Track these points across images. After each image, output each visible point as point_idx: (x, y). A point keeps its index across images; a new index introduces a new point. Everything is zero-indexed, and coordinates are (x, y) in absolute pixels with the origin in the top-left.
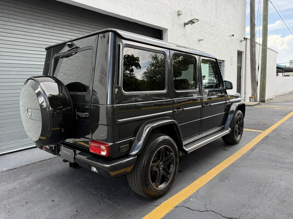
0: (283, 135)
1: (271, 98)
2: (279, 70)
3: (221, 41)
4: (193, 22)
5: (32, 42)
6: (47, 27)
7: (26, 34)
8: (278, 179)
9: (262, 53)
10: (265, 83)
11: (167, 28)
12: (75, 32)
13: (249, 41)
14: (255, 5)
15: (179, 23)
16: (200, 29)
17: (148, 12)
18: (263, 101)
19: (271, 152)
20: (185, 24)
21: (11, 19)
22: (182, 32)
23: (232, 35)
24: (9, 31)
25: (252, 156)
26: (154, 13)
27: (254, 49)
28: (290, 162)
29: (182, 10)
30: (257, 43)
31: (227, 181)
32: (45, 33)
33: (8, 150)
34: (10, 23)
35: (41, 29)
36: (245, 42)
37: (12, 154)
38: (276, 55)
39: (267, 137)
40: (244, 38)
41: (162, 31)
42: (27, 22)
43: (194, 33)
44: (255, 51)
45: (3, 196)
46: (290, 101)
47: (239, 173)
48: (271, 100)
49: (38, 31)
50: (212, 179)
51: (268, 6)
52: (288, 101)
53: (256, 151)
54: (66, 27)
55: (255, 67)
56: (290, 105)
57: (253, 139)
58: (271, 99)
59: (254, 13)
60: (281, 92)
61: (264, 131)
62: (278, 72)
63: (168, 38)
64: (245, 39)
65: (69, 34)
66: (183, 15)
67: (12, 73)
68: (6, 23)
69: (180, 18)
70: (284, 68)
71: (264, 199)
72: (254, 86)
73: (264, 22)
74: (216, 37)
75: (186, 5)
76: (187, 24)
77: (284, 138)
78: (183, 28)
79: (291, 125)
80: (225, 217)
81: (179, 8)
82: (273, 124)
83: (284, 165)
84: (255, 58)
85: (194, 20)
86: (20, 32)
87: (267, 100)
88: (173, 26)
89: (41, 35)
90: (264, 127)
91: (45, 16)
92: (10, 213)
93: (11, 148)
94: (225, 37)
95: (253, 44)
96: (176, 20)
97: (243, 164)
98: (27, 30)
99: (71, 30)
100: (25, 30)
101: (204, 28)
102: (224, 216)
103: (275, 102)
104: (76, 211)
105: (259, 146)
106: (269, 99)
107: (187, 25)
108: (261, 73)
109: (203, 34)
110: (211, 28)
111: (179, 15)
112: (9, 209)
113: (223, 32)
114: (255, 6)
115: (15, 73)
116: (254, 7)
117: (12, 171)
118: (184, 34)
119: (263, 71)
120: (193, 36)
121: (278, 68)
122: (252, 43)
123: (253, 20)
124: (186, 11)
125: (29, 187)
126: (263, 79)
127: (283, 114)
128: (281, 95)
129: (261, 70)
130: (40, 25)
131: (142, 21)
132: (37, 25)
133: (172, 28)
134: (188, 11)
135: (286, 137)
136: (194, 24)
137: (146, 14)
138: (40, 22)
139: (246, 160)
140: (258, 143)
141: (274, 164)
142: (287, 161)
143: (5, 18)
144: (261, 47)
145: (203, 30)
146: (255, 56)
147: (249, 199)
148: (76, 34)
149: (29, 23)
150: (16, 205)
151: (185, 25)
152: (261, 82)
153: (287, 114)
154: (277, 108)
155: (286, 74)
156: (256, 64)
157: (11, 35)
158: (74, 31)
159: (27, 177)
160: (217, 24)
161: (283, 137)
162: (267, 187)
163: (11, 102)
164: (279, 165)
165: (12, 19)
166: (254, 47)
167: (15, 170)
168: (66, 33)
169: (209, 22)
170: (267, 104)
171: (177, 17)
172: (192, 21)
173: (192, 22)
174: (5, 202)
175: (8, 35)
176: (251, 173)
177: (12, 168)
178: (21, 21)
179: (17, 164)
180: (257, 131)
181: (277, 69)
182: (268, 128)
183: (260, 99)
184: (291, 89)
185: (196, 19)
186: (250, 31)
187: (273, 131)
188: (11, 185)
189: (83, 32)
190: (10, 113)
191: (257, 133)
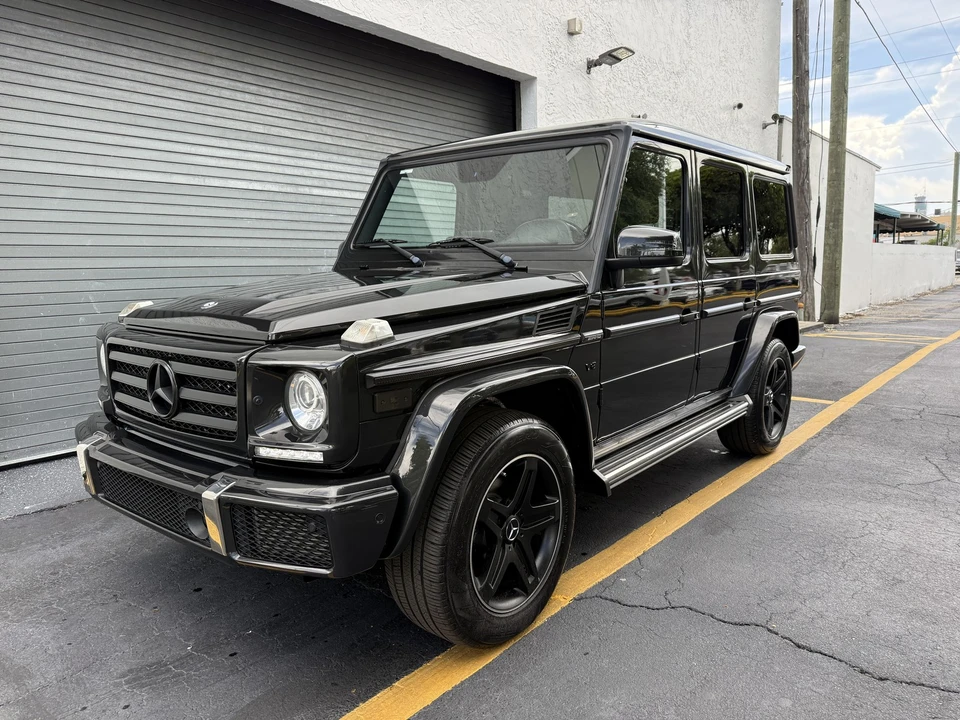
0: (894, 412)
1: (857, 311)
2: (884, 225)
3: (703, 124)
4: (614, 57)
5: (111, 105)
6: (155, 58)
7: (92, 78)
8: (880, 526)
9: (830, 168)
10: (838, 262)
11: (532, 74)
12: (245, 78)
13: (788, 128)
14: (807, 9)
15: (572, 59)
16: (636, 83)
17: (477, 21)
18: (831, 319)
19: (859, 457)
20: (591, 65)
21: (41, 31)
22: (581, 90)
23: (737, 103)
24: (36, 69)
25: (800, 468)
26: (493, 24)
27: (804, 150)
28: (917, 481)
29: (583, 18)
30: (815, 134)
31: (727, 532)
32: (150, 78)
33: (34, 452)
34: (39, 41)
35: (136, 65)
36: (775, 128)
37: (46, 464)
38: (874, 175)
39: (844, 419)
40: (775, 117)
41: (519, 83)
42: (93, 41)
43: (618, 95)
44: (808, 158)
45: (38, 581)
46: (917, 321)
47: (763, 511)
48: (858, 318)
49: (128, 71)
50: (681, 528)
51: (849, 15)
52: (910, 321)
53: (812, 454)
54: (217, 62)
55: (809, 210)
56: (917, 330)
57: (804, 422)
58: (857, 315)
59: (806, 38)
60: (887, 294)
61: (837, 400)
62: (878, 231)
63: (538, 107)
64: (778, 119)
65: (226, 83)
66: (583, 35)
67: (46, 204)
68: (27, 43)
69: (575, 43)
70: (899, 216)
71: (839, 576)
72: (805, 270)
73: (837, 66)
74: (687, 110)
75: (595, 4)
76: (597, 63)
77: (896, 420)
78: (586, 76)
79: (919, 386)
80: (725, 622)
81: (571, 13)
82: (862, 383)
83: (896, 491)
84: (808, 179)
85: (621, 51)
86: (70, 72)
87: (844, 318)
88: (551, 68)
89: (138, 85)
90: (837, 391)
91: (149, 24)
92: (67, 623)
93: (43, 447)
94: (715, 112)
95: (803, 135)
96: (561, 50)
97: (773, 490)
98: (95, 68)
99: (232, 73)
100: (86, 66)
101: (650, 78)
102: (721, 618)
103: (870, 323)
104: (273, 614)
105: (822, 441)
106: (850, 316)
107: (596, 65)
108: (827, 229)
109: (647, 98)
110: (672, 81)
111: (571, 34)
112: (62, 613)
113: (707, 94)
114: (807, 13)
115: (55, 204)
116: (807, 19)
117: (52, 514)
118: (587, 97)
119: (831, 224)
120: (614, 103)
121: (878, 216)
122: (799, 132)
123: (801, 58)
124: (593, 22)
125: (114, 556)
126: (833, 248)
127: (894, 354)
128: (886, 304)
129: (827, 222)
130: (134, 51)
131: (456, 49)
132: (125, 51)
133: (549, 76)
134: (599, 22)
135: (902, 417)
136: (618, 64)
137: (470, 28)
138: (133, 42)
139: (784, 477)
140: (819, 434)
141: (867, 487)
142: (908, 480)
143: (24, 26)
144: (827, 146)
145: (645, 87)
146: (808, 173)
147: (795, 576)
148: (247, 86)
149: (100, 43)
150: (85, 602)
151: (589, 68)
152: (825, 257)
153: (908, 354)
154: (876, 338)
155: (903, 236)
156: (810, 199)
157: (42, 82)
158: (240, 74)
159: (103, 528)
160: (691, 67)
161: (894, 416)
162: (846, 545)
163: (42, 297)
164: (883, 489)
165: (44, 31)
166: (805, 145)
167: (62, 512)
168: (216, 81)
169: (664, 59)
170: (844, 328)
171: (564, 38)
172: (614, 54)
173: (611, 57)
174: (47, 596)
175: (33, 80)
176: (799, 512)
177: (52, 506)
178: (76, 37)
179: (67, 494)
180: (815, 400)
181: (875, 219)
182: (847, 393)
183: (822, 314)
184: (918, 285)
185: (625, 48)
186: (794, 92)
187: (862, 402)
188: (57, 553)
189: (269, 81)
190: (41, 334)
191: (815, 406)
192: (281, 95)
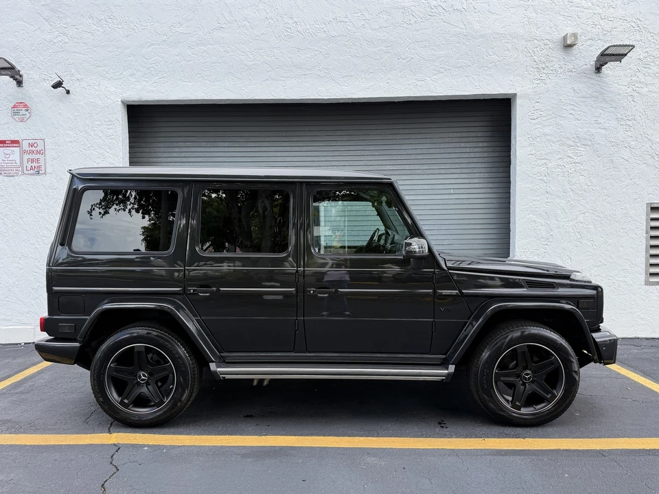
192: (305, 149)
